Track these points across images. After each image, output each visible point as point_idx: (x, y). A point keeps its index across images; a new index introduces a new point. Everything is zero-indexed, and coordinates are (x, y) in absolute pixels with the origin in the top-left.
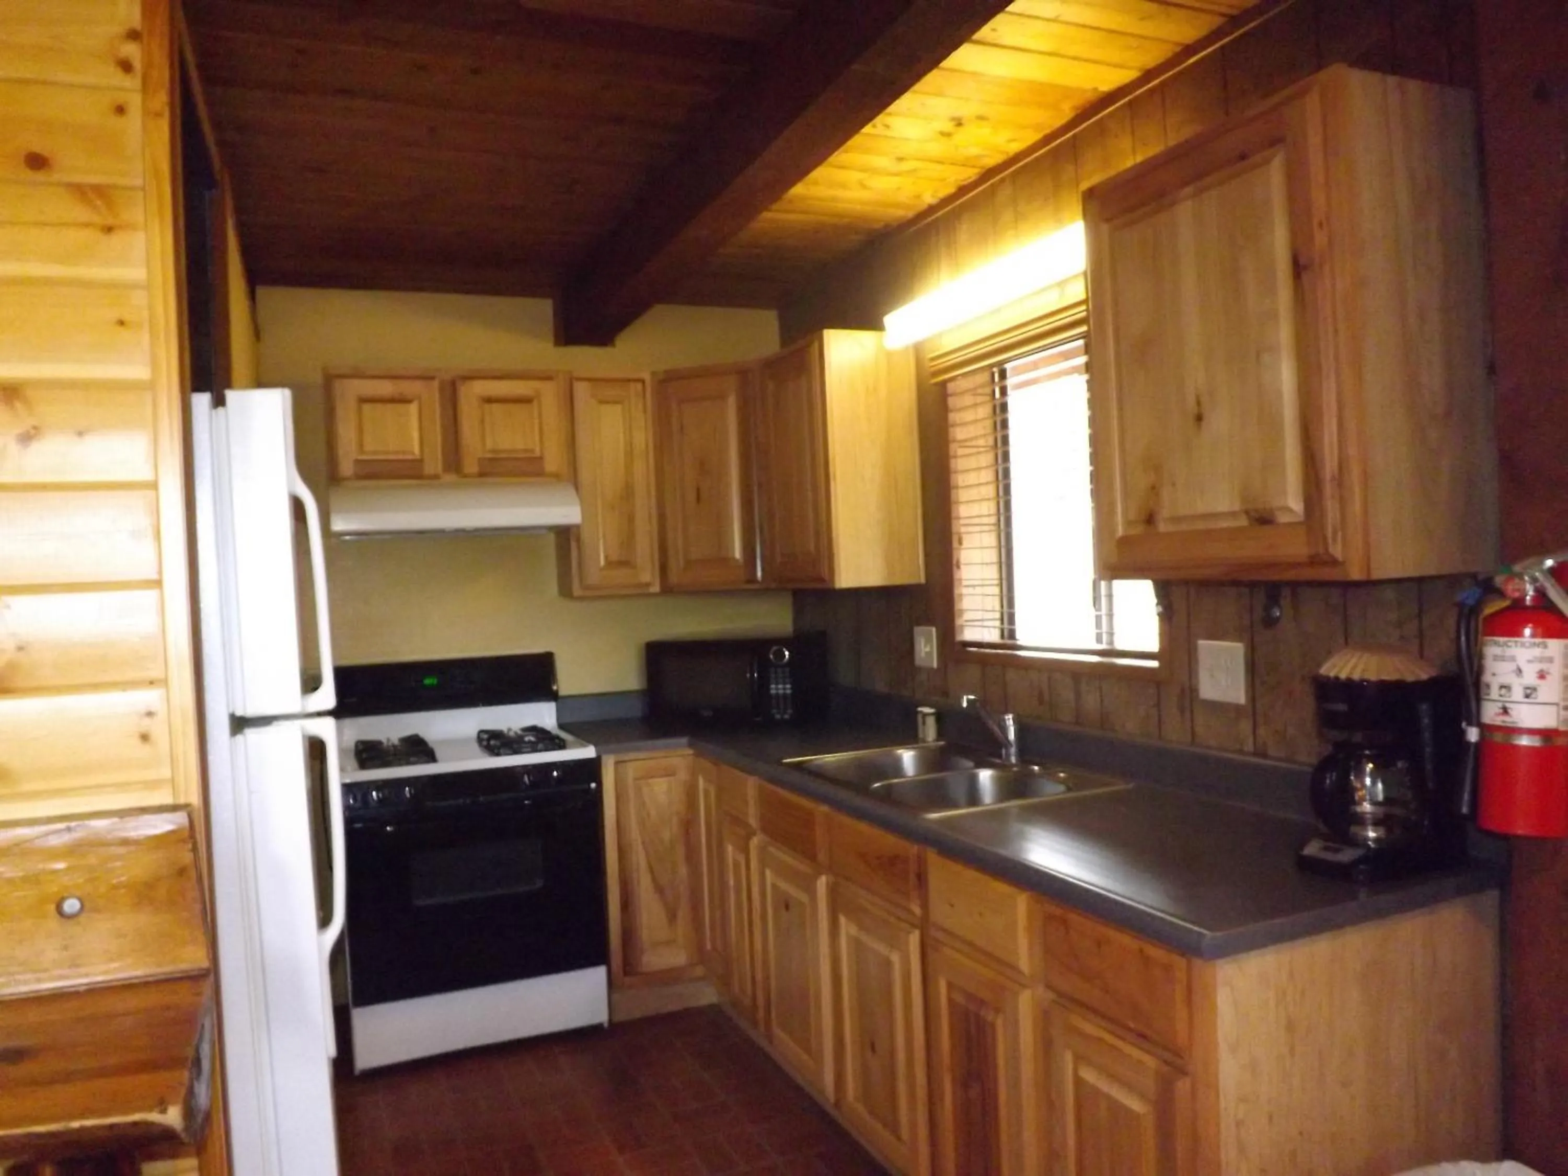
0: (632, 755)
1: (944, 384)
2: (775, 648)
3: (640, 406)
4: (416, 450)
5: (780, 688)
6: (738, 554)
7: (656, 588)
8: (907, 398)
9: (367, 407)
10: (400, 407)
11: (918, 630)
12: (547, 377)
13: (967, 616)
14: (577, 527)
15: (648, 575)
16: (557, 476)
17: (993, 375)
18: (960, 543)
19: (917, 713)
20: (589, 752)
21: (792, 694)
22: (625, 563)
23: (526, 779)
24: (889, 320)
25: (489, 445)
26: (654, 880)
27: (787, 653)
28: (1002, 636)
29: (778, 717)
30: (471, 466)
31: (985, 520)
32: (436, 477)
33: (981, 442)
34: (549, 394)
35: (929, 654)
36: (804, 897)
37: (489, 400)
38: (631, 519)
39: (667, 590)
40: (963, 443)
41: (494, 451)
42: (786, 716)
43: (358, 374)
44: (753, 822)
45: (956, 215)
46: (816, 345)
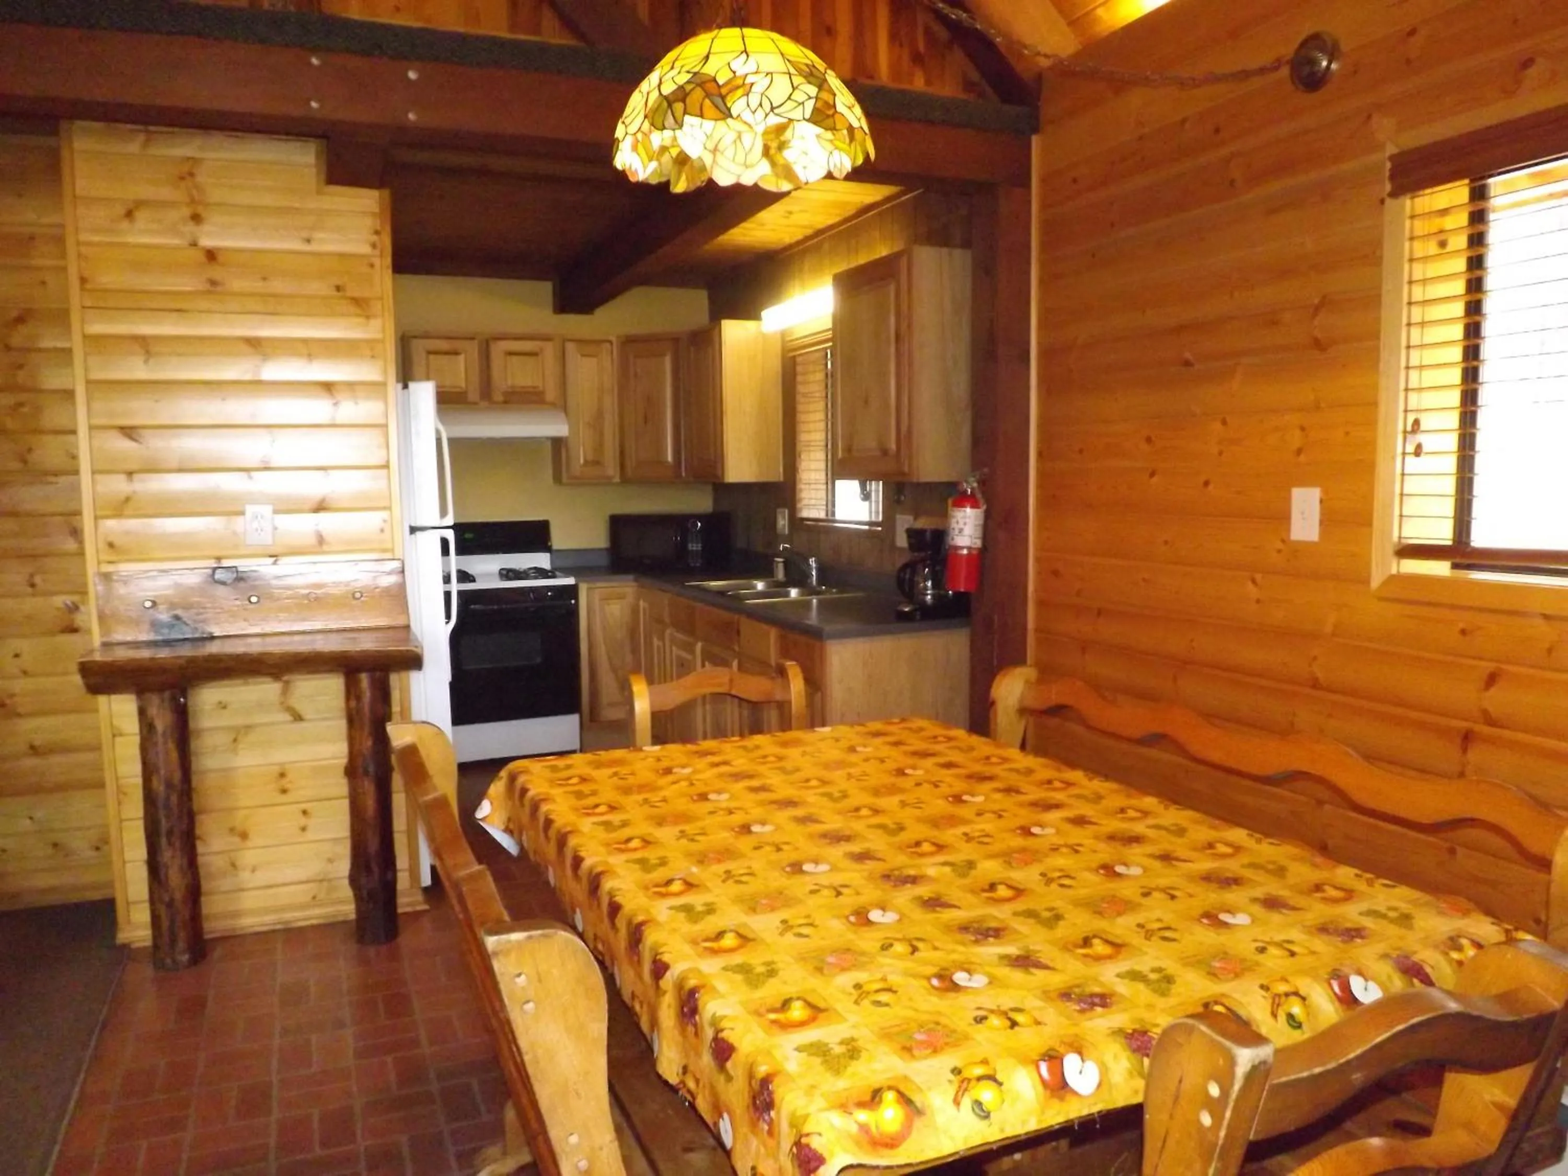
0: (599, 584)
1: (794, 357)
2: (692, 520)
3: (609, 358)
4: (463, 385)
5: (694, 547)
6: (670, 458)
7: (617, 479)
8: (775, 365)
9: (432, 357)
10: (453, 357)
11: (779, 510)
12: (547, 338)
13: (805, 502)
14: (566, 438)
15: (611, 469)
16: (553, 405)
17: (827, 354)
18: (800, 456)
19: (774, 561)
20: (570, 581)
21: (702, 550)
22: (597, 463)
23: (531, 595)
24: (765, 314)
25: (510, 383)
26: (611, 663)
27: (699, 524)
28: (827, 515)
29: (692, 565)
30: (498, 397)
31: (818, 443)
32: (475, 403)
33: (817, 395)
34: (549, 350)
35: (784, 525)
36: (689, 657)
37: (511, 354)
38: (601, 434)
39: (625, 480)
40: (805, 395)
41: (512, 387)
42: (698, 565)
43: (426, 336)
44: (667, 620)
45: (804, 252)
46: (717, 331)
